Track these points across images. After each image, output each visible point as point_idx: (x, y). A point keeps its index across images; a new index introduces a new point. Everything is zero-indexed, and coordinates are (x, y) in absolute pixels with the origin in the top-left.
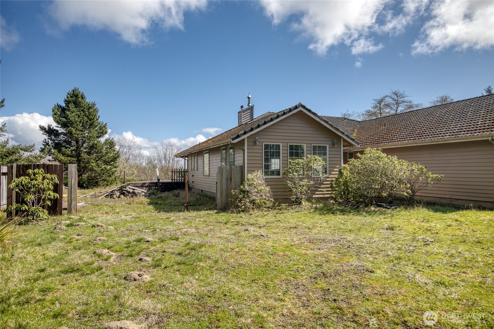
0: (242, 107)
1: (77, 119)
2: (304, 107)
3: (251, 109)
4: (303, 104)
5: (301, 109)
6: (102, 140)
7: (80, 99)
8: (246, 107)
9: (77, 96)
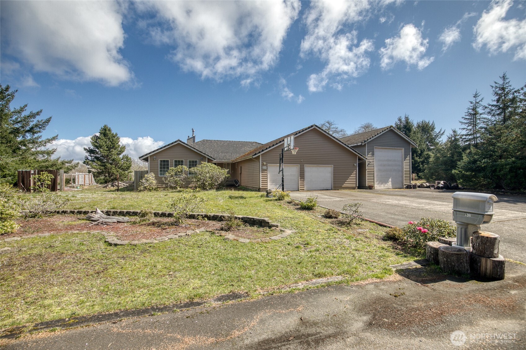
0: (189, 137)
1: (104, 144)
2: (181, 141)
3: (194, 137)
4: (180, 140)
5: (179, 142)
6: (121, 156)
7: (107, 132)
8: (191, 136)
9: (105, 130)
